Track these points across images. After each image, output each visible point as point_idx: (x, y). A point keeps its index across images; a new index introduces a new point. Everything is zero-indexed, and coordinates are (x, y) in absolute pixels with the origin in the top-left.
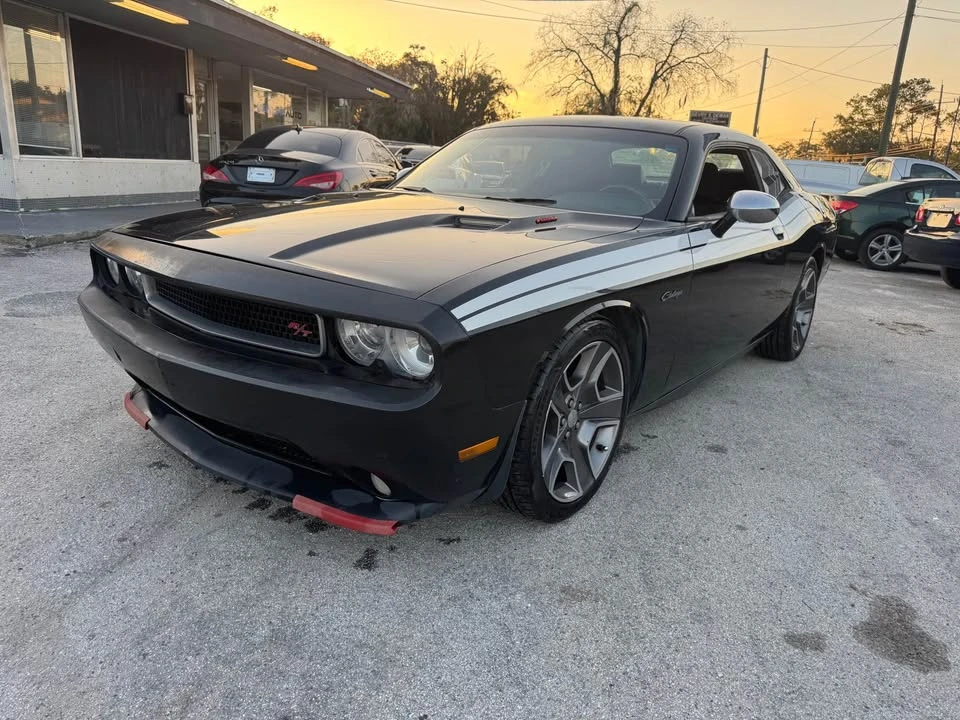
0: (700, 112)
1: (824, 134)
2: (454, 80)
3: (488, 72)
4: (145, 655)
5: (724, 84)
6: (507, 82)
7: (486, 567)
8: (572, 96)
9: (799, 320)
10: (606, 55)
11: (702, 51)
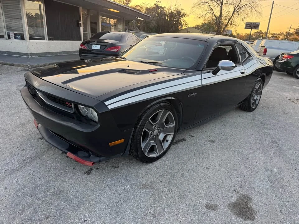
0: (249, 23)
1: (295, 29)
2: (168, 13)
3: (180, 10)
4: (18, 195)
5: (258, 13)
6: (185, 13)
7: (123, 176)
8: (206, 18)
9: (255, 98)
10: (218, 4)
11: (251, 2)
